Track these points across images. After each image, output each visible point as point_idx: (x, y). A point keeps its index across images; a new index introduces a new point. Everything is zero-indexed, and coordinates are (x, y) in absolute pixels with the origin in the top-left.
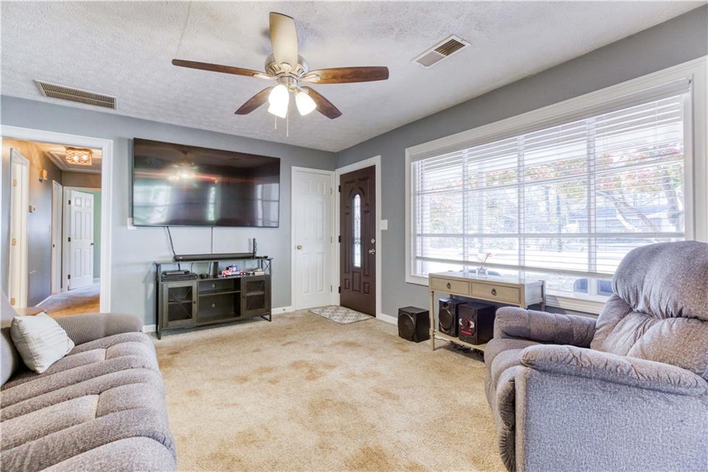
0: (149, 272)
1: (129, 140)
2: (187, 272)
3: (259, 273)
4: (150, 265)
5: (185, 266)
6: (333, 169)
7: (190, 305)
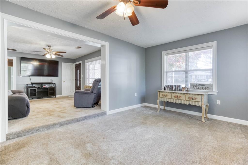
0: (25, 86)
1: (20, 57)
2: (34, 86)
3: (53, 87)
4: (25, 85)
5: (34, 85)
6: (74, 63)
7: (35, 94)
